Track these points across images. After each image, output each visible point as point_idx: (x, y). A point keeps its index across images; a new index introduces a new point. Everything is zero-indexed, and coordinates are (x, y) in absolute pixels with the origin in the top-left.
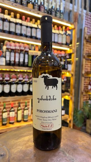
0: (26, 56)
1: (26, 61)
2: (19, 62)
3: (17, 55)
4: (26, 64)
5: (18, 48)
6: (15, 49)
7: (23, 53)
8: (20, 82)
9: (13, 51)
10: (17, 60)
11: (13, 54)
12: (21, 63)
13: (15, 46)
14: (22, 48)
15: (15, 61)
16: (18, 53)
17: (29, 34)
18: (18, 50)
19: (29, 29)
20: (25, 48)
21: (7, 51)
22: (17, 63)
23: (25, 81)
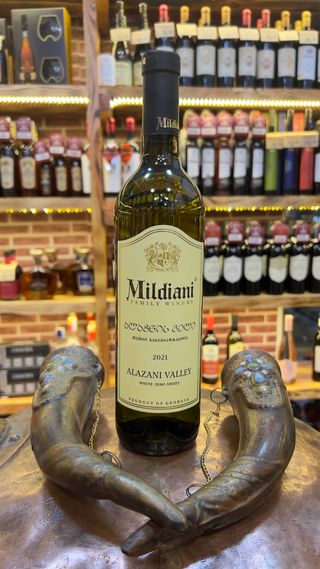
0: (258, 154)
1: (257, 173)
2: (231, 178)
3: (224, 154)
4: (256, 183)
5: (228, 130)
6: (219, 136)
7: (244, 146)
8: (233, 250)
9: (209, 144)
10: (224, 173)
11: (209, 154)
12: (239, 182)
13: (217, 125)
14: (242, 129)
15: (216, 177)
16: (227, 147)
17: (267, 73)
18: (229, 137)
19: (268, 54)
20: (252, 126)
21: (190, 146)
22: (225, 183)
23: (252, 246)
